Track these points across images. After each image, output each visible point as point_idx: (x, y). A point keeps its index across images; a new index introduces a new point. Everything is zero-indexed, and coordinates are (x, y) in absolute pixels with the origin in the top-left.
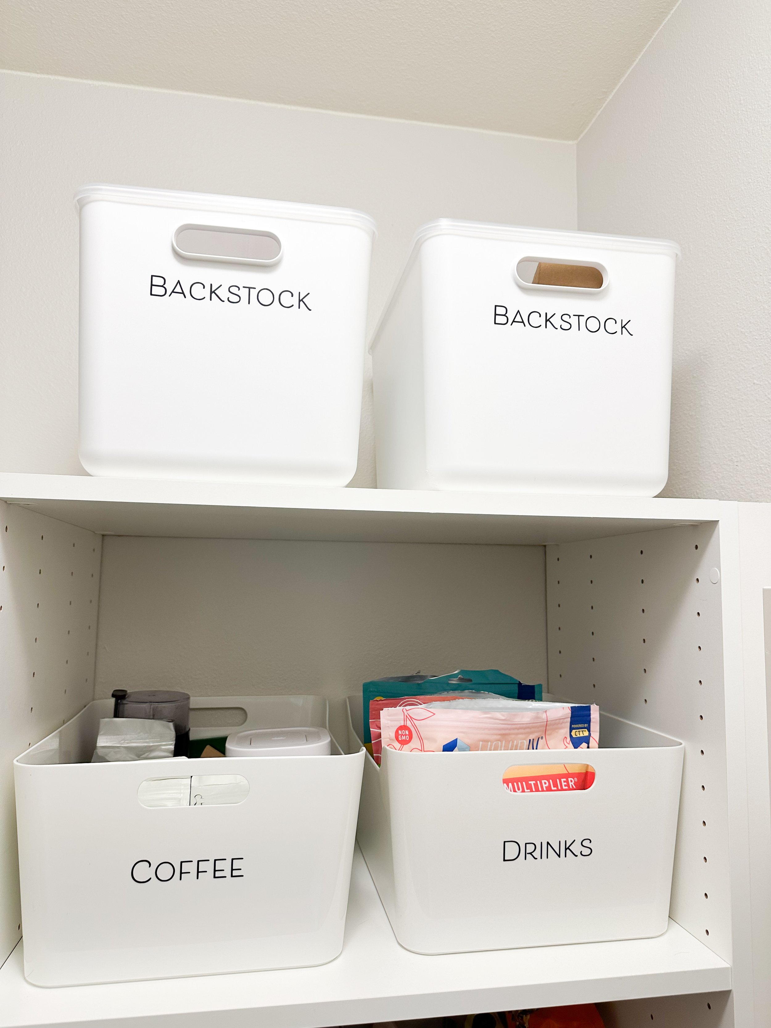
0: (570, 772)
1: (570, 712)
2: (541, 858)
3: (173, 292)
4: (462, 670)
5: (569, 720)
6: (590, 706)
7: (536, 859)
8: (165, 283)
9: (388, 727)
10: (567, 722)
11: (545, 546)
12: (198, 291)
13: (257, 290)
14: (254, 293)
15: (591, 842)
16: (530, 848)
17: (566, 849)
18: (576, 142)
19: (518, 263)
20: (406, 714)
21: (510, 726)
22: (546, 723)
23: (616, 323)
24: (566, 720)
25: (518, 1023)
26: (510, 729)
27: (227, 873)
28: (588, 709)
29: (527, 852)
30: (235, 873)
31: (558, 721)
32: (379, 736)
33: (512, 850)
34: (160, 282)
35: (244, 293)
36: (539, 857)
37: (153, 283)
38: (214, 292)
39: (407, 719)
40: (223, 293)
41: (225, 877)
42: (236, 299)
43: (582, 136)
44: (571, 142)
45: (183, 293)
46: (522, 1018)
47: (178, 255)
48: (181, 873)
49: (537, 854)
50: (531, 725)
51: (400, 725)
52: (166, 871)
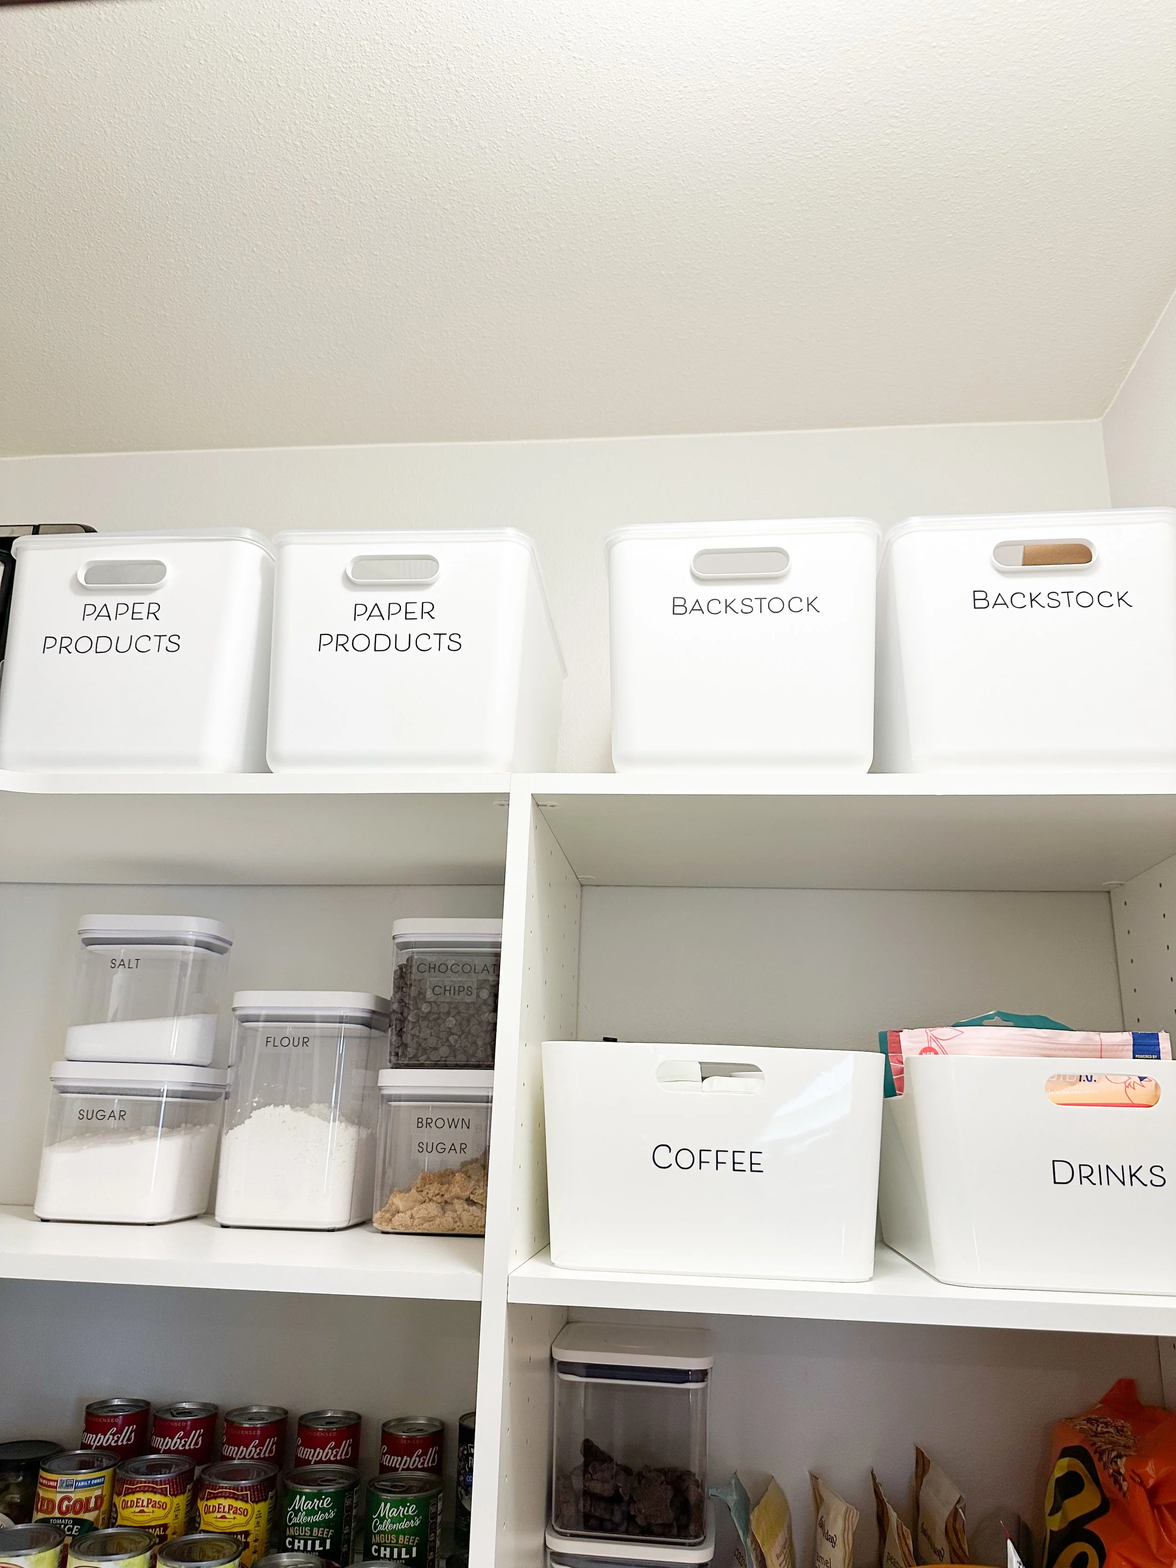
0: (1134, 1102)
1: (1132, 1038)
2: (1101, 1184)
3: (692, 610)
4: (998, 1012)
5: (1131, 1047)
6: (1158, 1034)
7: (1095, 1184)
8: (685, 603)
9: (910, 1049)
10: (1127, 1050)
11: (1109, 892)
12: (714, 606)
13: (767, 601)
14: (765, 603)
15: (1162, 1170)
16: (1086, 1171)
17: (1131, 1176)
18: (1100, 419)
19: (994, 551)
20: (929, 1034)
21: (1054, 1046)
22: (1100, 1046)
23: (1111, 596)
24: (1127, 1047)
25: (1111, 1471)
26: (1055, 1050)
27: (746, 1166)
28: (1156, 1037)
29: (1082, 1176)
30: (754, 1167)
31: (1115, 1047)
32: (902, 1071)
33: (1064, 1174)
34: (681, 602)
35: (756, 604)
36: (1097, 1181)
37: (675, 604)
38: (729, 606)
39: (932, 1040)
40: (737, 606)
41: (745, 1171)
42: (748, 609)
43: (1107, 411)
44: (1095, 420)
45: (701, 610)
46: (1116, 1462)
47: (696, 578)
48: (701, 1162)
49: (1095, 1178)
50: (1081, 1046)
51: (924, 1047)
52: (685, 1159)
